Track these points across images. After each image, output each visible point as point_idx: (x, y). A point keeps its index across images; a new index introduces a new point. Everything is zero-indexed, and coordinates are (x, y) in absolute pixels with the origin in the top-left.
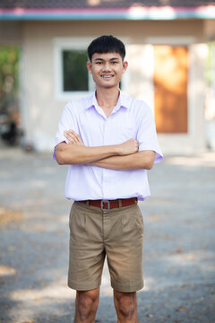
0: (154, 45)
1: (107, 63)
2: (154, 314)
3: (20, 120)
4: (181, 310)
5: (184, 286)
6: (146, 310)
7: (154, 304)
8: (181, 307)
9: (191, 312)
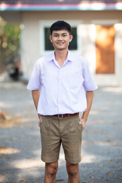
0: (96, 24)
1: (60, 36)
2: (94, 176)
3: (21, 66)
4: (110, 174)
5: (111, 160)
6: (90, 174)
7: (94, 171)
8: (109, 172)
9: (115, 175)
